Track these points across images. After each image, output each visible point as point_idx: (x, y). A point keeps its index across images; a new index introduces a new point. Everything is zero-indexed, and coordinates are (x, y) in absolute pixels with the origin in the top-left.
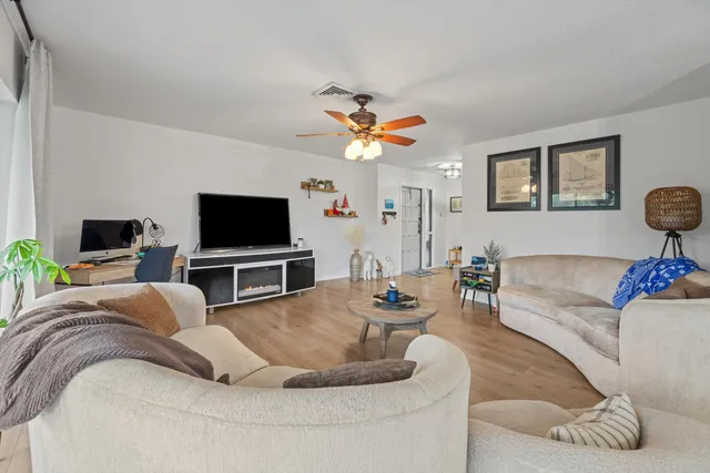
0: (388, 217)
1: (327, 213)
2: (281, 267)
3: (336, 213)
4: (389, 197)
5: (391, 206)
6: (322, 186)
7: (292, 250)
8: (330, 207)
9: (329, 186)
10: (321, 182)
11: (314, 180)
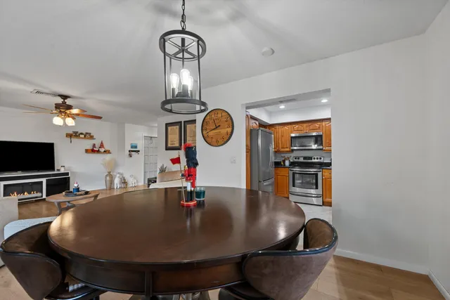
0: (133, 153)
1: (87, 151)
2: (42, 182)
3: (93, 151)
4: (134, 142)
5: (136, 147)
6: (82, 136)
7: (56, 172)
8: (90, 147)
9: (88, 136)
10: (82, 134)
11: (76, 133)
